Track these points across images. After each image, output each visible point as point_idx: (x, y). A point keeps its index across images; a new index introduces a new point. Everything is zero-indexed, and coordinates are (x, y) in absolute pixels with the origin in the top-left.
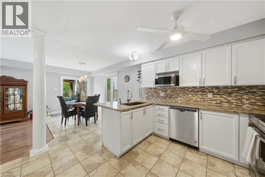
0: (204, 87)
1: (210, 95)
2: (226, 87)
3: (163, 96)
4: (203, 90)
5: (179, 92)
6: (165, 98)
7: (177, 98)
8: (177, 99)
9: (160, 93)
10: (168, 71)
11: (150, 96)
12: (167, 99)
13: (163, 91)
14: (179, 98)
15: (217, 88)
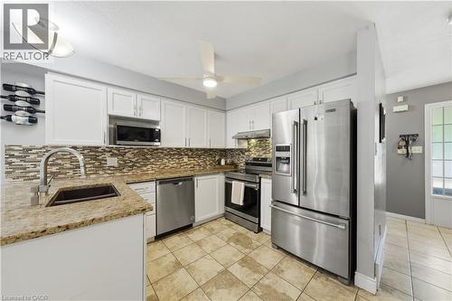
0: (180, 149)
1: (186, 159)
2: (197, 149)
3: (116, 165)
4: (179, 152)
5: (148, 157)
6: (120, 168)
7: (145, 165)
8: (145, 169)
9: (107, 159)
10: (141, 118)
11: (70, 169)
12: (125, 171)
13: (113, 155)
14: (149, 167)
15: (191, 150)
